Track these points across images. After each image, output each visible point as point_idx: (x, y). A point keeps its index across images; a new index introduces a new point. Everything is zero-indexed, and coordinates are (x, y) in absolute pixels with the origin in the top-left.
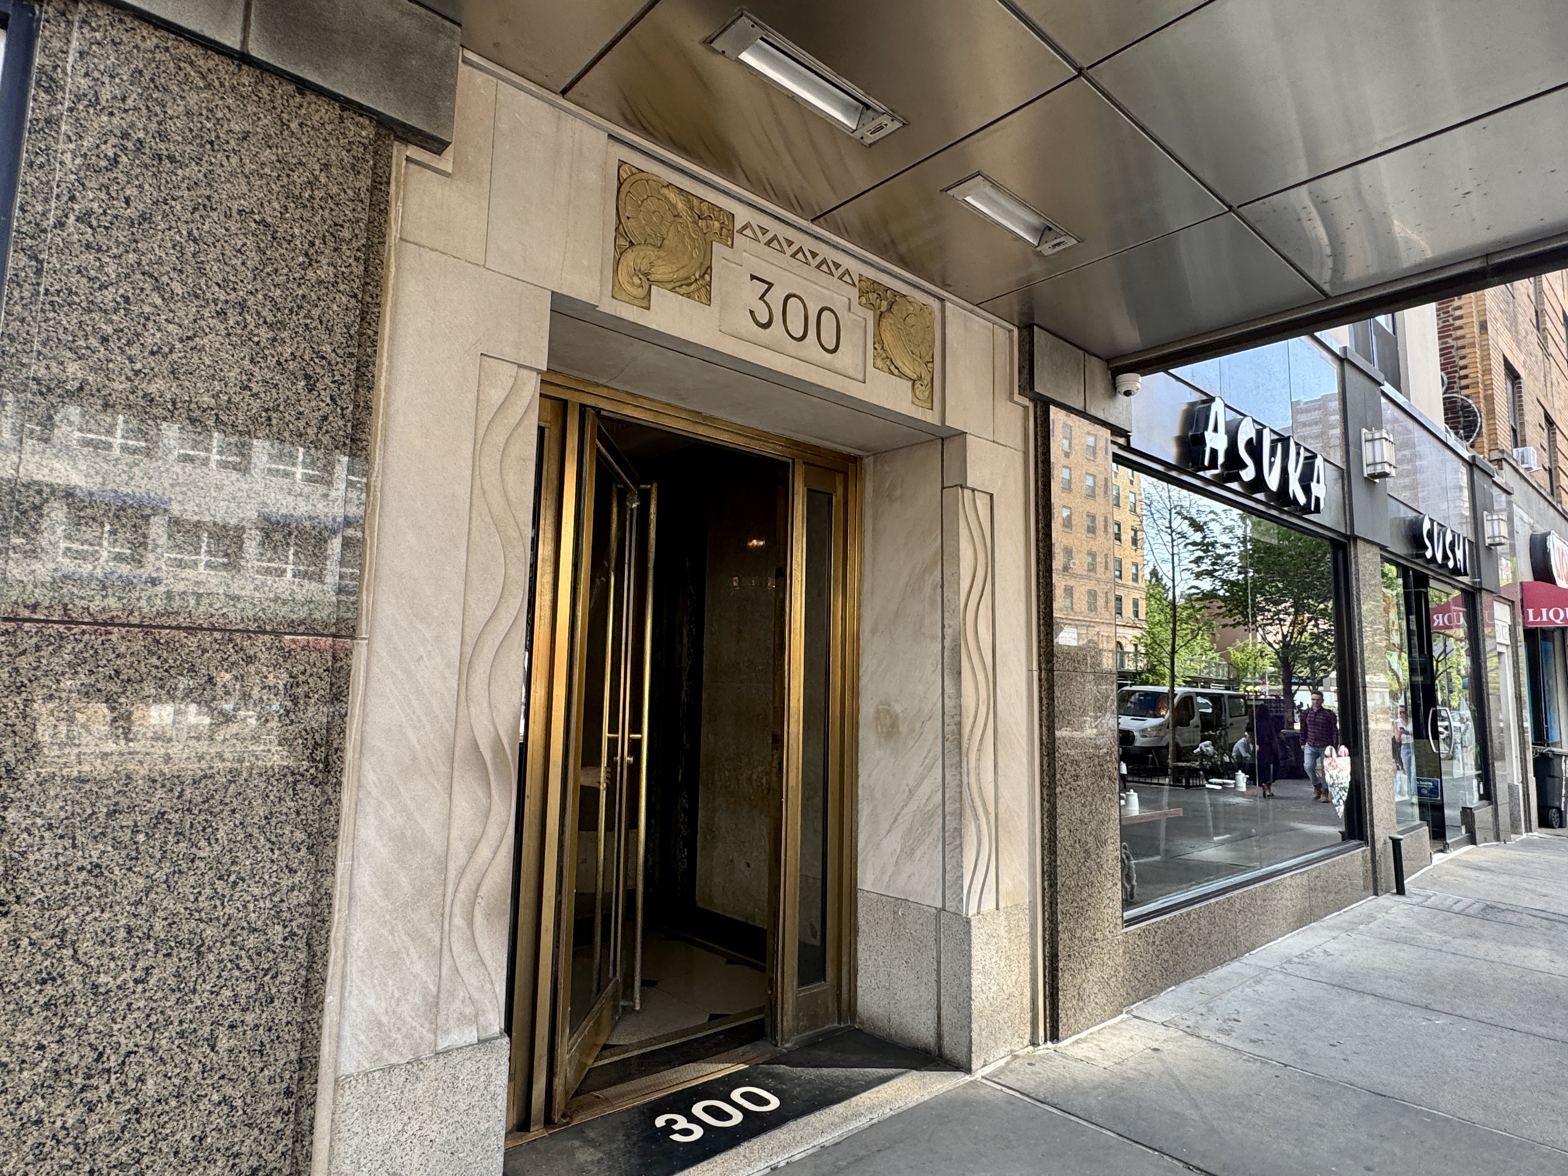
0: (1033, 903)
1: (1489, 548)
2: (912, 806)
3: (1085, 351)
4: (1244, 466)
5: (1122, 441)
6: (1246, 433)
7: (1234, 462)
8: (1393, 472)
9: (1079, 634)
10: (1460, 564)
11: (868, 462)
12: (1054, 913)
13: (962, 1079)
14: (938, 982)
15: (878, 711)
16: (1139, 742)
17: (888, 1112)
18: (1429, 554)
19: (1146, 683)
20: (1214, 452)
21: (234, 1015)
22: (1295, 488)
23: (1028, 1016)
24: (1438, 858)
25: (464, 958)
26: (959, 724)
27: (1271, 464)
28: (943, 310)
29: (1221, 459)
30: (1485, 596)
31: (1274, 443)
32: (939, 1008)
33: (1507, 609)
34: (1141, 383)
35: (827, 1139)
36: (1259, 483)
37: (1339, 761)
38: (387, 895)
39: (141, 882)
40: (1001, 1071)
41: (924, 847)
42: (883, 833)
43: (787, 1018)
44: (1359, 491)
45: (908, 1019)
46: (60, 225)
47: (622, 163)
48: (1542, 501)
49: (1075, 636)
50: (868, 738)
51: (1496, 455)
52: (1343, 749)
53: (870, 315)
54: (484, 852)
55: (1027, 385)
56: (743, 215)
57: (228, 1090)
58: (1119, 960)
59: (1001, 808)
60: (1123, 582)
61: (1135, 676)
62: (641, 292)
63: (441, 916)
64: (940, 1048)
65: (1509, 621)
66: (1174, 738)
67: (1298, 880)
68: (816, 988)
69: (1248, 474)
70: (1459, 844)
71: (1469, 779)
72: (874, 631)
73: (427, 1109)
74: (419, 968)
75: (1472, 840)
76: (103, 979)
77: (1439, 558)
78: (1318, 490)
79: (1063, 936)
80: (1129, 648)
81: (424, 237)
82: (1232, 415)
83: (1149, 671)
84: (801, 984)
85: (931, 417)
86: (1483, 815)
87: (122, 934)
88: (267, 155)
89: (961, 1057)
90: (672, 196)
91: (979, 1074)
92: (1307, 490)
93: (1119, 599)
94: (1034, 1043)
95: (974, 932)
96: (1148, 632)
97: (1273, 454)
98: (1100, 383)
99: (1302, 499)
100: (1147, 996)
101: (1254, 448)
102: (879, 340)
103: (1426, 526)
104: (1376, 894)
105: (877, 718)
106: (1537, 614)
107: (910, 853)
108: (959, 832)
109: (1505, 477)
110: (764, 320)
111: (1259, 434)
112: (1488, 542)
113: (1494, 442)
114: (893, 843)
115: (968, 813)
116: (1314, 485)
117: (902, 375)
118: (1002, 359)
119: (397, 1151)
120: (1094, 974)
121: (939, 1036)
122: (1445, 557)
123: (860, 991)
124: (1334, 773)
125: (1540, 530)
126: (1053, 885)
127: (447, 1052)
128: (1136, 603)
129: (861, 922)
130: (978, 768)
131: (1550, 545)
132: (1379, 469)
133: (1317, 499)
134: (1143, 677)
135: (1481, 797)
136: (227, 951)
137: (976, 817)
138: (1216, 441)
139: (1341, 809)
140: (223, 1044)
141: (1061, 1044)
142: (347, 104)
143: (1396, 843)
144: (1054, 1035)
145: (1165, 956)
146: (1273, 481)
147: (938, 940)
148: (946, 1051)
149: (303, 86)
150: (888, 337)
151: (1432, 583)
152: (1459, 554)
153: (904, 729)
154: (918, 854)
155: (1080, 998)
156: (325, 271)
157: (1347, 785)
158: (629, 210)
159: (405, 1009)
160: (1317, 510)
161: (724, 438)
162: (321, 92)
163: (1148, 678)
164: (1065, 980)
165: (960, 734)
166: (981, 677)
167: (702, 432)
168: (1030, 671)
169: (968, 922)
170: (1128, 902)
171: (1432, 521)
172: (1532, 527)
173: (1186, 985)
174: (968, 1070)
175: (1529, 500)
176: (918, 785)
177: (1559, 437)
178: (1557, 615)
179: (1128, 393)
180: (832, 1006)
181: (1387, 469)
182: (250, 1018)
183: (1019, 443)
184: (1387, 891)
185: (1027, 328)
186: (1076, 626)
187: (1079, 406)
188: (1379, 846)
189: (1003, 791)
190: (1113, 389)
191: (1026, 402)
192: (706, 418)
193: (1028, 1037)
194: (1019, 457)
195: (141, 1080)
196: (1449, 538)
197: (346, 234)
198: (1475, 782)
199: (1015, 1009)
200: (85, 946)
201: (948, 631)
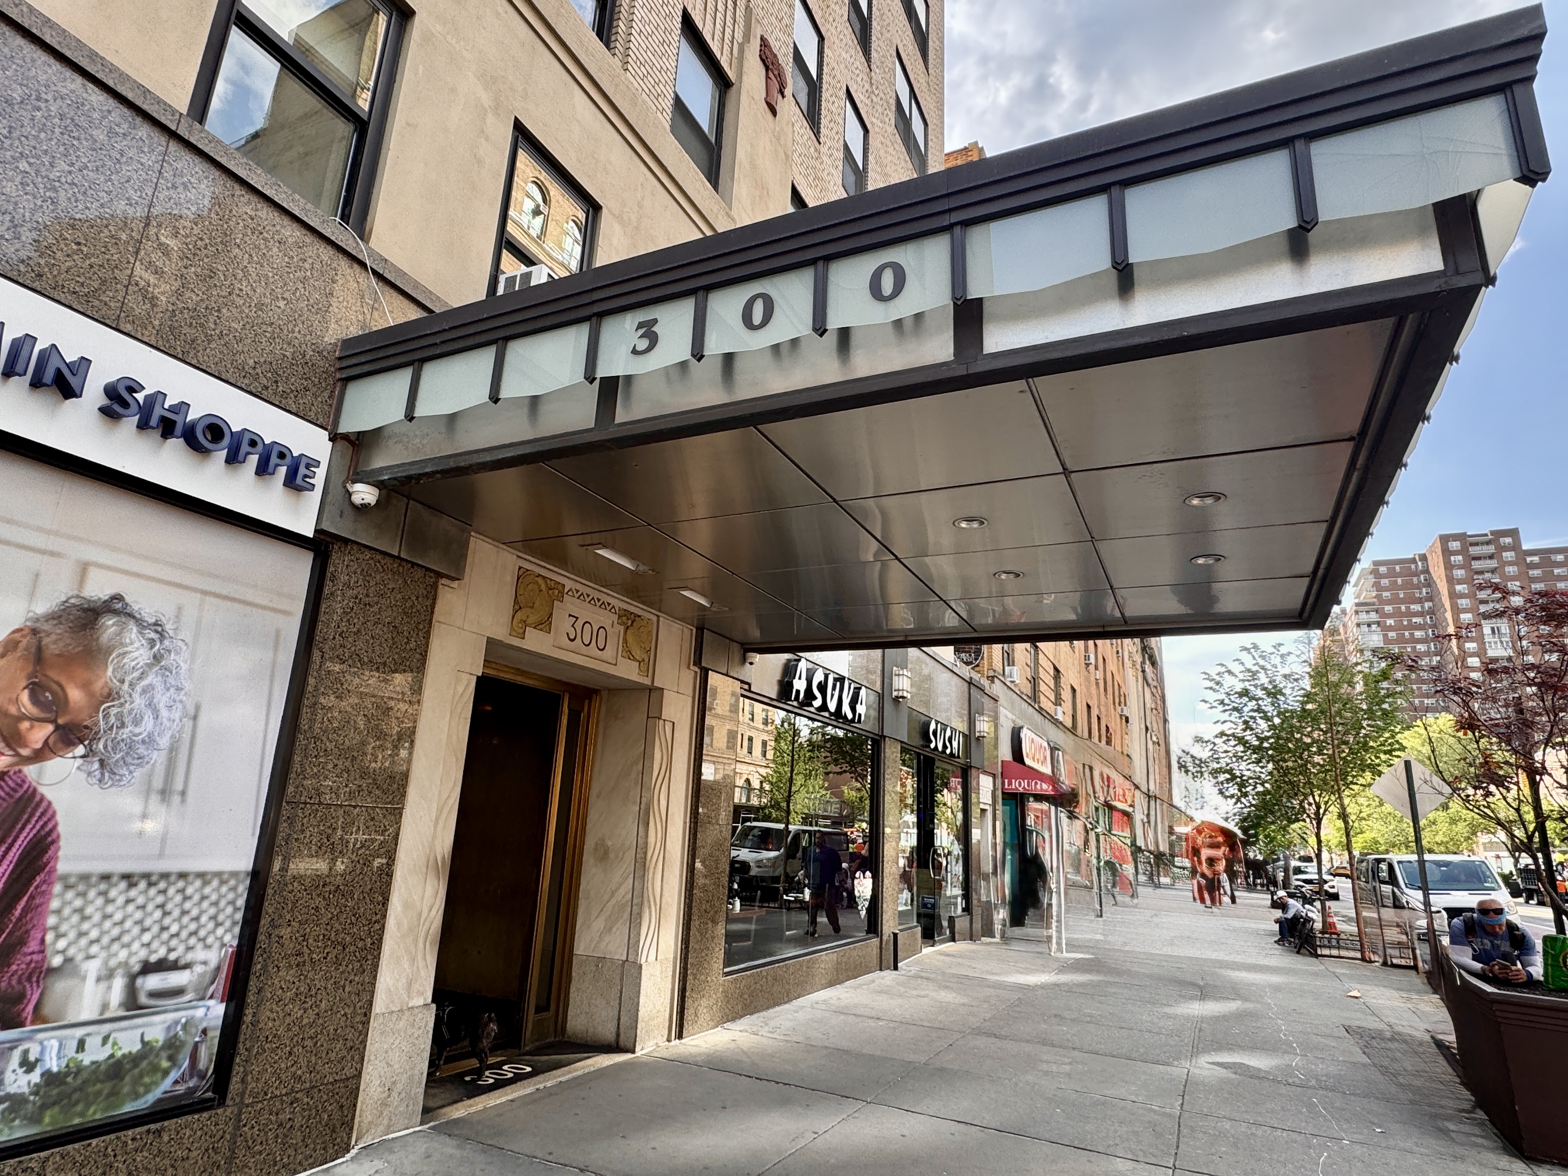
0: (675, 958)
1: (978, 739)
2: (613, 901)
3: (730, 639)
4: (815, 698)
5: (746, 687)
6: (818, 677)
7: (810, 695)
8: (909, 696)
9: (716, 769)
10: (955, 751)
11: (605, 694)
12: (686, 963)
13: (629, 1056)
14: (620, 1004)
15: (596, 844)
16: (754, 871)
17: (592, 1069)
18: (933, 746)
19: (767, 818)
20: (798, 692)
21: (352, 977)
22: (846, 709)
23: (667, 1025)
24: (927, 950)
25: (421, 964)
26: (646, 853)
27: (832, 695)
28: (658, 621)
29: (802, 695)
30: (974, 771)
31: (835, 680)
32: (619, 1019)
33: (990, 779)
34: (757, 658)
35: (562, 1079)
36: (824, 707)
37: (864, 881)
38: (398, 929)
39: (330, 916)
40: (651, 1052)
41: (618, 925)
42: (593, 917)
43: (528, 1032)
44: (888, 706)
45: (600, 1029)
46: (334, 638)
47: (520, 568)
48: (1023, 703)
49: (713, 771)
50: (588, 860)
51: (991, 673)
52: (868, 874)
53: (622, 629)
54: (434, 912)
55: (698, 662)
56: (569, 584)
57: (347, 1010)
58: (719, 995)
59: (664, 901)
60: (755, 725)
61: (759, 813)
62: (521, 631)
63: (416, 941)
64: (617, 1041)
65: (991, 787)
66: (785, 869)
67: (831, 956)
68: (545, 1015)
69: (817, 703)
70: (943, 942)
71: (956, 897)
72: (598, 797)
73: (403, 1034)
74: (406, 966)
75: (953, 939)
76: (314, 956)
77: (940, 748)
78: (861, 709)
79: (690, 977)
80: (756, 784)
81: (442, 619)
82: (810, 666)
83: (772, 807)
84: (536, 1013)
85: (647, 681)
86: (962, 924)
87: (321, 937)
88: (399, 596)
89: (629, 1045)
90: (540, 580)
91: (639, 1053)
92: (853, 709)
93: (750, 739)
94: (669, 1040)
95: (644, 972)
96: (775, 772)
97: (834, 688)
98: (737, 657)
99: (850, 716)
100: (733, 1019)
101: (822, 688)
102: (625, 641)
103: (932, 727)
104: (881, 970)
105: (596, 849)
106: (1010, 784)
107: (609, 929)
108: (640, 915)
109: (997, 689)
110: (572, 637)
111: (826, 677)
112: (977, 734)
113: (990, 664)
114: (598, 925)
115: (646, 903)
116: (858, 707)
117: (635, 659)
118: (686, 645)
119: (390, 1053)
120: (704, 1002)
121: (618, 1035)
122: (945, 746)
123: (569, 1018)
124: (861, 889)
125: (1020, 723)
126: (687, 947)
127: (412, 1008)
128: (764, 744)
129: (574, 974)
130: (653, 878)
131: (1022, 735)
132: (901, 694)
133: (860, 715)
134: (767, 811)
135: (964, 910)
136: (352, 948)
137: (650, 907)
138: (799, 685)
139: (863, 913)
140: (347, 989)
141: (683, 1041)
142: (428, 569)
143: (895, 935)
144: (680, 1036)
145: (746, 996)
146: (832, 706)
147: (622, 980)
148: (622, 1044)
149: (414, 564)
150: (630, 639)
151: (937, 763)
152: (955, 744)
153: (612, 856)
154: (614, 930)
155: (696, 1015)
156: (413, 645)
157: (869, 897)
158: (521, 592)
159: (400, 984)
160: (859, 721)
161: (530, 682)
162: (418, 565)
163: (770, 813)
164: (689, 1002)
165: (645, 858)
166: (659, 827)
167: (519, 679)
168: (685, 823)
169: (641, 966)
170: (728, 962)
171: (937, 722)
172: (1014, 721)
173: (756, 1015)
174: (633, 1052)
175: (1013, 703)
176: (618, 888)
177: (1041, 656)
178: (1020, 785)
179: (751, 664)
180: (552, 1028)
181: (905, 694)
182: (357, 979)
183: (691, 693)
184: (889, 968)
185: (700, 630)
186: (714, 762)
187: (724, 672)
188: (885, 938)
189: (665, 893)
190: (744, 660)
191: (697, 669)
192: (524, 672)
193: (666, 1036)
194: (690, 699)
195: (321, 1001)
196: (948, 733)
197: (421, 627)
198: (959, 899)
199: (660, 1020)
200: (311, 941)
201: (644, 800)
